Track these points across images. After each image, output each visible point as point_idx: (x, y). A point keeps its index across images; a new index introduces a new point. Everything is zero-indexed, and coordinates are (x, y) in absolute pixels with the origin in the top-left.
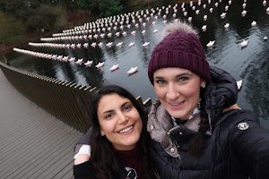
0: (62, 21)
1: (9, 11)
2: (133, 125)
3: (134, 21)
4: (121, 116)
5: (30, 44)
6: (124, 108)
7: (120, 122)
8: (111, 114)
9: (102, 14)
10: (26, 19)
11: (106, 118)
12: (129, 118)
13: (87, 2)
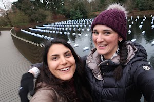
0: (49, 19)
1: (22, 10)
2: (70, 67)
3: (88, 23)
5: (30, 28)
7: (61, 63)
8: (56, 57)
9: (71, 18)
10: (30, 15)
11: (53, 59)
13: (64, 10)
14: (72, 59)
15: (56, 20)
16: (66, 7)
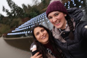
1: (4, 23)
4: (41, 34)
6: (42, 31)
7: (41, 36)
10: (10, 24)
11: (37, 35)
12: (44, 34)
13: (27, 15)
14: (45, 32)
15: (24, 21)
16: (27, 13)
